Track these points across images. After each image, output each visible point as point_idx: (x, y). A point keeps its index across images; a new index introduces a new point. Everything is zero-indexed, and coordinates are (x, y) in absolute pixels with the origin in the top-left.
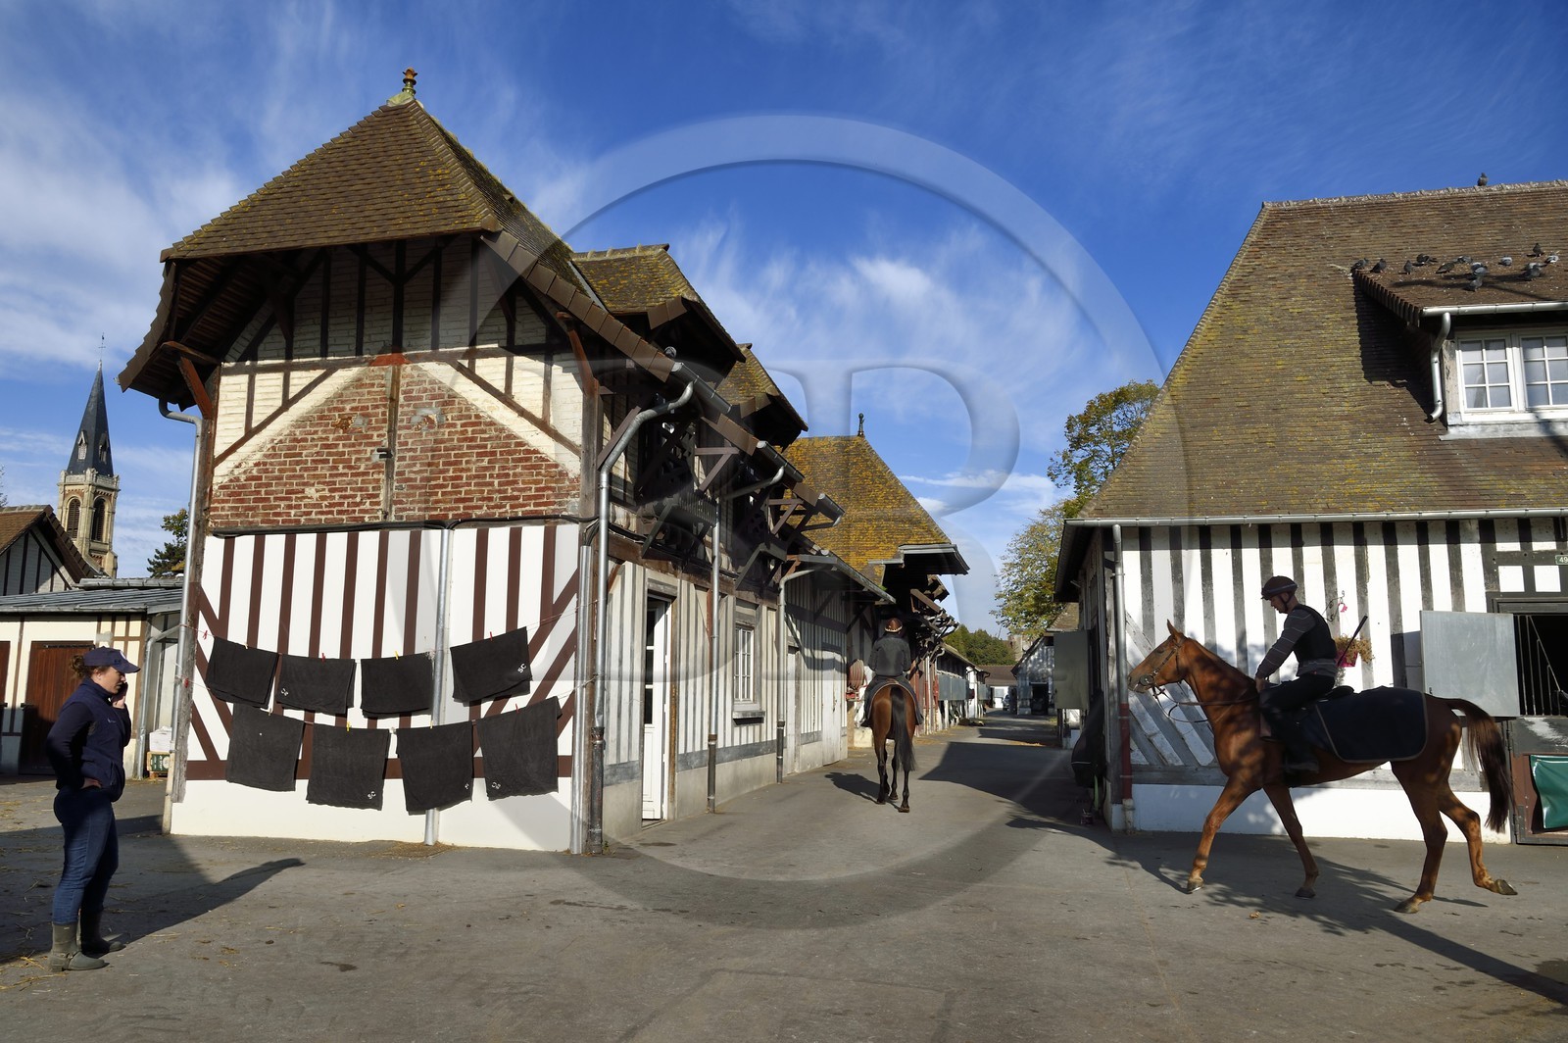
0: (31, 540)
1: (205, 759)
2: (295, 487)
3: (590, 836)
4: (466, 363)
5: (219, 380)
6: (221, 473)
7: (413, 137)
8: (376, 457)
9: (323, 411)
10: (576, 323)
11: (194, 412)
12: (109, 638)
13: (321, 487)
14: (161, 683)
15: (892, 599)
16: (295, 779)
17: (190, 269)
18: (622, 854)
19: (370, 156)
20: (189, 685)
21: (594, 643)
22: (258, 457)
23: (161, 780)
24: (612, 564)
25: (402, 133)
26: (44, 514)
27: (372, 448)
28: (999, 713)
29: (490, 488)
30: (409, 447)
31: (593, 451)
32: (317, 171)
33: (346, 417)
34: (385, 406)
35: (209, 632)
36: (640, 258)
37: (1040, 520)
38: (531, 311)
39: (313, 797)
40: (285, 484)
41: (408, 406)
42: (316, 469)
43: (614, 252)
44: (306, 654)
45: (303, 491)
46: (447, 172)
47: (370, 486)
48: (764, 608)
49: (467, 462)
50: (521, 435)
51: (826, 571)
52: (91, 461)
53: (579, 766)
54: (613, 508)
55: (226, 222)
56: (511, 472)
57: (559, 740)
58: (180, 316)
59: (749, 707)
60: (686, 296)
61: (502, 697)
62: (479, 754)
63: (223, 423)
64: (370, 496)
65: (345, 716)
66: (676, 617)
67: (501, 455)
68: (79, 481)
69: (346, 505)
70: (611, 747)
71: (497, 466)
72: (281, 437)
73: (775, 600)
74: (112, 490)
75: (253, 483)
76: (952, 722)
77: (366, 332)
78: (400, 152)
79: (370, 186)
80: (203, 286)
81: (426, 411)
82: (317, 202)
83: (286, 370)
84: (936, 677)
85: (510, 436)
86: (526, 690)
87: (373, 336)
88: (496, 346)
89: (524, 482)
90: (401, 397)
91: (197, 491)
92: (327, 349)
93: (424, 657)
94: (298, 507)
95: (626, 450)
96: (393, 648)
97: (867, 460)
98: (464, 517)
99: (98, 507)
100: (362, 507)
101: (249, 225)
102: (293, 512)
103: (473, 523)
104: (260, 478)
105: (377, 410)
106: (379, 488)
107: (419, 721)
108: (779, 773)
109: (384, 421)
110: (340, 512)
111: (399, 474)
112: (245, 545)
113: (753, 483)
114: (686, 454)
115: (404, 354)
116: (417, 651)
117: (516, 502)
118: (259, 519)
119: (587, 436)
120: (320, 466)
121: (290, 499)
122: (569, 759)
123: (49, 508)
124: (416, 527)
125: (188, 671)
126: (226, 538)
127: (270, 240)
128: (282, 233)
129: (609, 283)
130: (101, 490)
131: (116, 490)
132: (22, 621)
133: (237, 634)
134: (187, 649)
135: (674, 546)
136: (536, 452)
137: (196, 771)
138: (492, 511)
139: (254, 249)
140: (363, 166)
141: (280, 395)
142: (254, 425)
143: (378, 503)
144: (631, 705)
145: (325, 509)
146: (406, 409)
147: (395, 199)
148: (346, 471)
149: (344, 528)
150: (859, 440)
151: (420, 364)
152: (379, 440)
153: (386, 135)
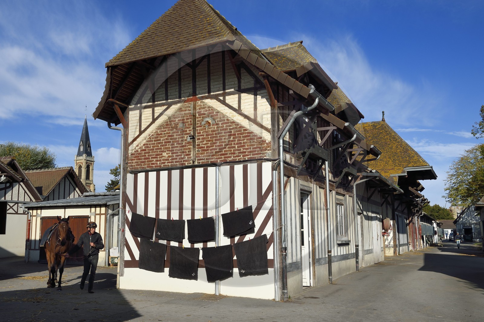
0: (67, 179)
1: (130, 259)
2: (159, 153)
3: (283, 293)
4: (221, 98)
5: (129, 113)
6: (132, 149)
7: (197, 7)
8: (189, 139)
9: (167, 122)
10: (267, 76)
11: (120, 126)
12: (94, 214)
13: (168, 152)
14: (113, 231)
15: (402, 191)
16: (164, 268)
17: (116, 70)
18: (297, 301)
19: (180, 16)
20: (124, 231)
21: (280, 212)
22: (144, 142)
23: (114, 267)
24: (286, 178)
25: (192, 6)
26: (70, 169)
27: (187, 136)
28: (446, 241)
29: (234, 149)
30: (201, 134)
31: (275, 131)
32: (161, 25)
33: (177, 124)
34: (191, 118)
35: (130, 211)
36: (290, 48)
37: (466, 155)
38: (247, 74)
39: (172, 275)
40: (155, 152)
41: (200, 117)
42: (166, 145)
43: (279, 47)
44: (166, 218)
45: (162, 154)
46: (211, 19)
47: (187, 151)
48: (348, 196)
49: (224, 139)
50: (246, 126)
51: (373, 180)
52: (84, 151)
53: (277, 264)
54: (285, 155)
55: (128, 50)
56: (242, 142)
57: (268, 252)
58: (113, 89)
59: (344, 239)
60: (312, 61)
61: (243, 234)
62: (235, 258)
63: (131, 130)
64: (187, 155)
65: (182, 242)
66: (312, 200)
67: (238, 135)
68: (81, 159)
69: (178, 159)
70: (289, 255)
71: (236, 140)
72: (153, 134)
73: (352, 192)
74: (92, 161)
75: (143, 152)
76: (427, 245)
77: (182, 89)
78: (192, 13)
79: (181, 29)
80: (121, 76)
81: (207, 119)
82: (161, 38)
83: (153, 107)
84: (420, 226)
85: (241, 127)
86: (253, 232)
87: (185, 91)
88: (233, 90)
89: (248, 146)
90: (197, 114)
91: (123, 156)
92: (168, 97)
93: (211, 219)
94: (160, 160)
95: (289, 131)
96: (199, 215)
97: (387, 131)
98: (225, 161)
99: (88, 167)
100: (184, 159)
101: (136, 50)
102: (158, 163)
103: (228, 164)
104: (145, 150)
105: (188, 120)
106: (190, 151)
107: (211, 245)
108: (357, 267)
109: (191, 124)
110: (176, 162)
111: (198, 145)
112: (141, 176)
113: (341, 142)
114: (313, 130)
115: (197, 96)
116: (208, 216)
117: (245, 154)
118: (146, 166)
119: (273, 124)
120: (167, 144)
121: (157, 158)
122: (272, 261)
123: (72, 167)
124: (206, 166)
125: (123, 226)
126: (134, 174)
127: (145, 55)
128: (149, 51)
129: (279, 60)
130: (88, 162)
131: (94, 161)
132: (65, 209)
133: (140, 211)
134: (122, 217)
135: (310, 170)
136: (252, 133)
137: (128, 264)
138: (235, 158)
139: (139, 59)
140: (178, 21)
141: (151, 117)
142: (142, 129)
143: (190, 158)
144: (296, 238)
145: (170, 161)
146: (199, 119)
147: (191, 32)
148: (178, 145)
149: (178, 168)
150: (382, 123)
151: (204, 100)
152: (189, 132)
153: (186, 8)
